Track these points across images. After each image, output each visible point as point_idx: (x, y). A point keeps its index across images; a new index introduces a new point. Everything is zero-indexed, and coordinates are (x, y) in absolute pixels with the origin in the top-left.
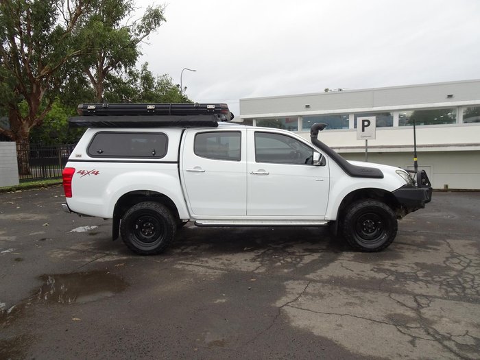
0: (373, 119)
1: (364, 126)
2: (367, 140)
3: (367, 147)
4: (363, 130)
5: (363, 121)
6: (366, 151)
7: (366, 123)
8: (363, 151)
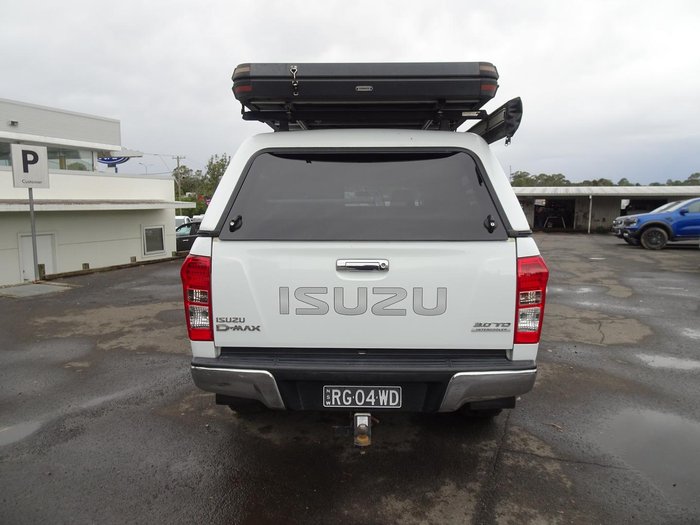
0: (42, 152)
1: (26, 163)
2: (30, 189)
3: (31, 202)
4: (26, 170)
5: (25, 153)
6: (32, 207)
7: (30, 158)
8: (26, 208)
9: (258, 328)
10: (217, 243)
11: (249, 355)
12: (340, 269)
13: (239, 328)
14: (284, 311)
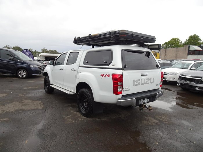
9: (129, 90)
10: (123, 71)
11: (127, 96)
12: (142, 75)
13: (127, 90)
14: (134, 85)
